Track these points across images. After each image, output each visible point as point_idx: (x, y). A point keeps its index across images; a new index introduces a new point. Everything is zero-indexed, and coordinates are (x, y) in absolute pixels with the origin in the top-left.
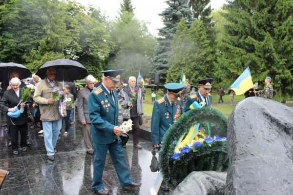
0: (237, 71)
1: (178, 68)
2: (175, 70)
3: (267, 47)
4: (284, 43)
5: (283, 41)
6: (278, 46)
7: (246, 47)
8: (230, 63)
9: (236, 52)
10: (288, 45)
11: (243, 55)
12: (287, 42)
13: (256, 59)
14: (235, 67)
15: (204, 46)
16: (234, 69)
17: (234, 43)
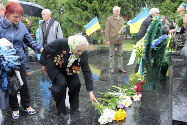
0: (78, 22)
1: (35, 23)
2: (33, 25)
3: (95, 7)
4: (104, 5)
5: (103, 4)
6: (100, 7)
7: (83, 7)
8: (73, 18)
9: (77, 10)
10: (106, 6)
11: (81, 12)
12: (105, 5)
13: (89, 14)
14: (77, 20)
15: (51, 8)
16: (76, 21)
17: (75, 5)
